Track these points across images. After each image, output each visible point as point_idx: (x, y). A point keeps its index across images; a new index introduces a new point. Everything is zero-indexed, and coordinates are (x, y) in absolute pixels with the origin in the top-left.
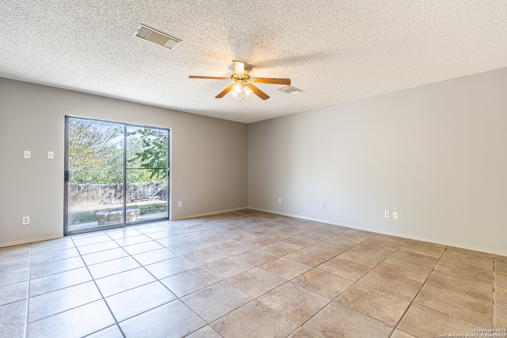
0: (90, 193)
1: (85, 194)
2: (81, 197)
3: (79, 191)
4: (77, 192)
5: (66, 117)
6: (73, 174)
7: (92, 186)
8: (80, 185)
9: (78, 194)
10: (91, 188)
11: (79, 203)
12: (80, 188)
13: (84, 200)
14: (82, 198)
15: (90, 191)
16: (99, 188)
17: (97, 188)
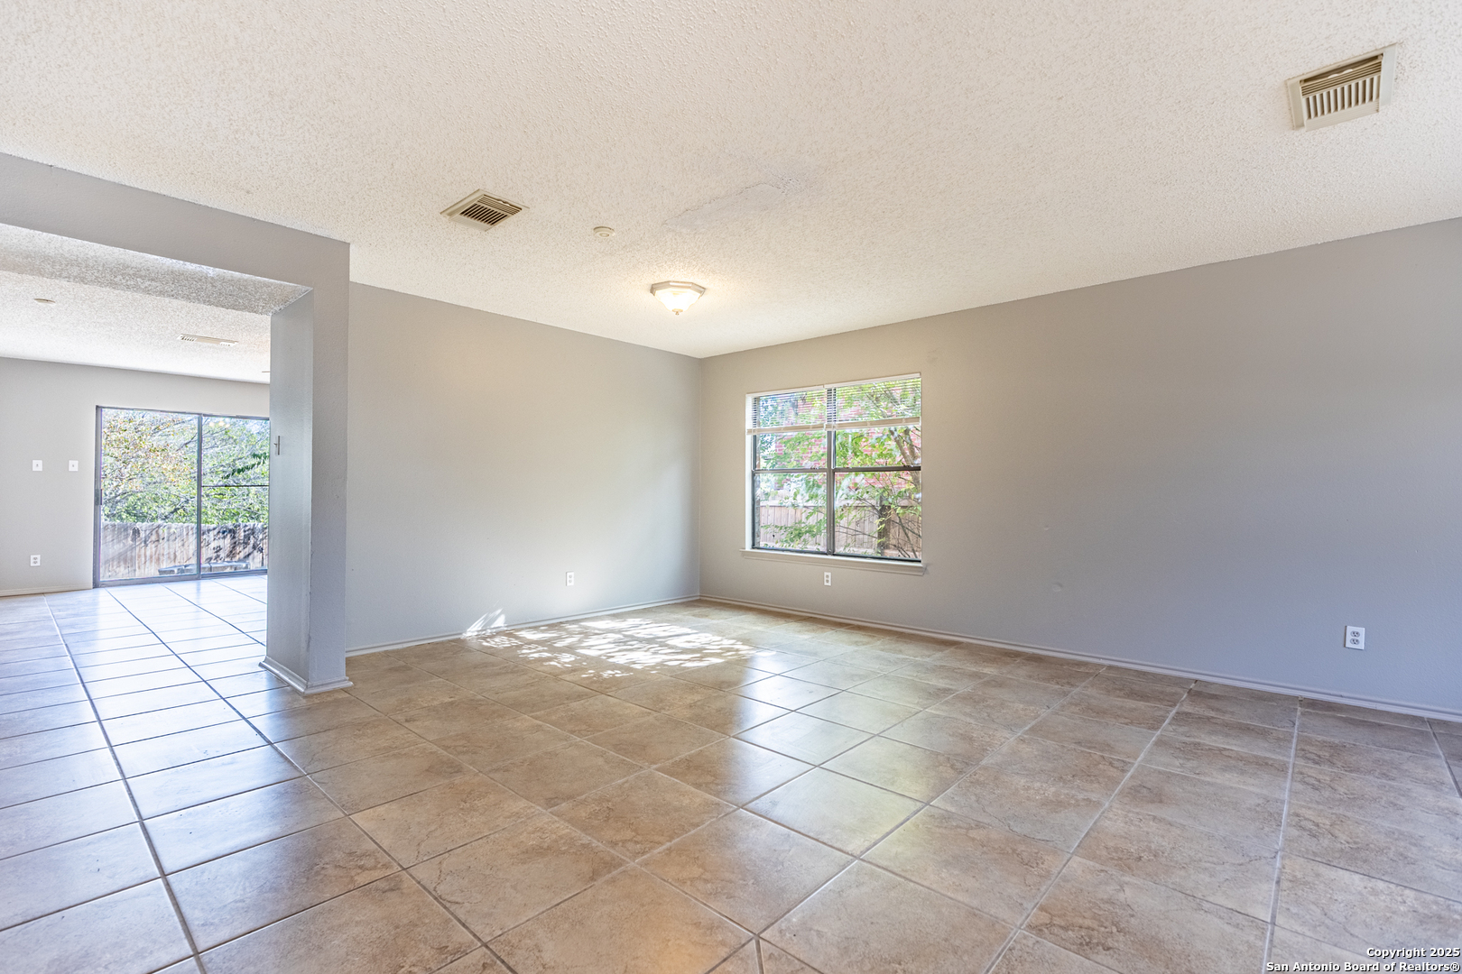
0: (166, 545)
1: (151, 549)
2: (139, 556)
3: (134, 540)
4: (130, 541)
5: (97, 407)
6: (118, 498)
7: (169, 528)
8: (139, 525)
9: (133, 548)
10: (169, 533)
11: (135, 570)
12: (139, 533)
13: (148, 563)
14: (143, 559)
15: (165, 540)
16: (190, 533)
17: (185, 533)
